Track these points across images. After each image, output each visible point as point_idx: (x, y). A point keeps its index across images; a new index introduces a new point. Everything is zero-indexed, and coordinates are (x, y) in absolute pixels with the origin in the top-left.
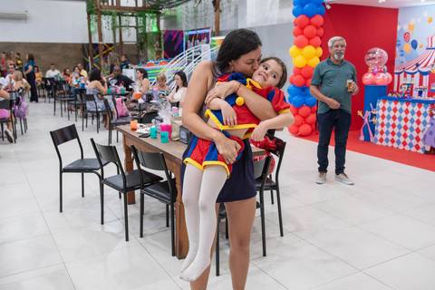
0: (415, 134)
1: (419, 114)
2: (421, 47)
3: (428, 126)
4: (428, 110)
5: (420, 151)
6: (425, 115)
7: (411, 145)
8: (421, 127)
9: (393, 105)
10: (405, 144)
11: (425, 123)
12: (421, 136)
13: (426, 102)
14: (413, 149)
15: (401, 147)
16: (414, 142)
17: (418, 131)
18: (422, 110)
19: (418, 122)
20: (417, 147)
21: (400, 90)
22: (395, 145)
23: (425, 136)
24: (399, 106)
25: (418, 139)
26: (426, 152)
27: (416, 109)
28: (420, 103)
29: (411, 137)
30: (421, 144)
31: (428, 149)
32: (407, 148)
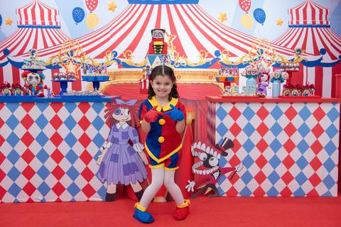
0: (80, 166)
1: (84, 123)
2: (9, 23)
3: (108, 145)
4: (102, 114)
5: (96, 198)
6: (98, 124)
7: (73, 190)
8: (92, 149)
9: (20, 112)
10: (59, 189)
11: (99, 140)
12: (94, 166)
13: (97, 100)
14: (81, 197)
15: (51, 197)
16: (81, 182)
17: (86, 157)
18: (91, 114)
19: (85, 140)
20: (89, 191)
21: (22, 82)
22: (37, 197)
23: (103, 166)
24: (35, 112)
25: (88, 174)
26: (109, 198)
27: (77, 114)
28: (84, 102)
29: (73, 173)
30: (96, 183)
31: (112, 189)
32: (66, 197)
